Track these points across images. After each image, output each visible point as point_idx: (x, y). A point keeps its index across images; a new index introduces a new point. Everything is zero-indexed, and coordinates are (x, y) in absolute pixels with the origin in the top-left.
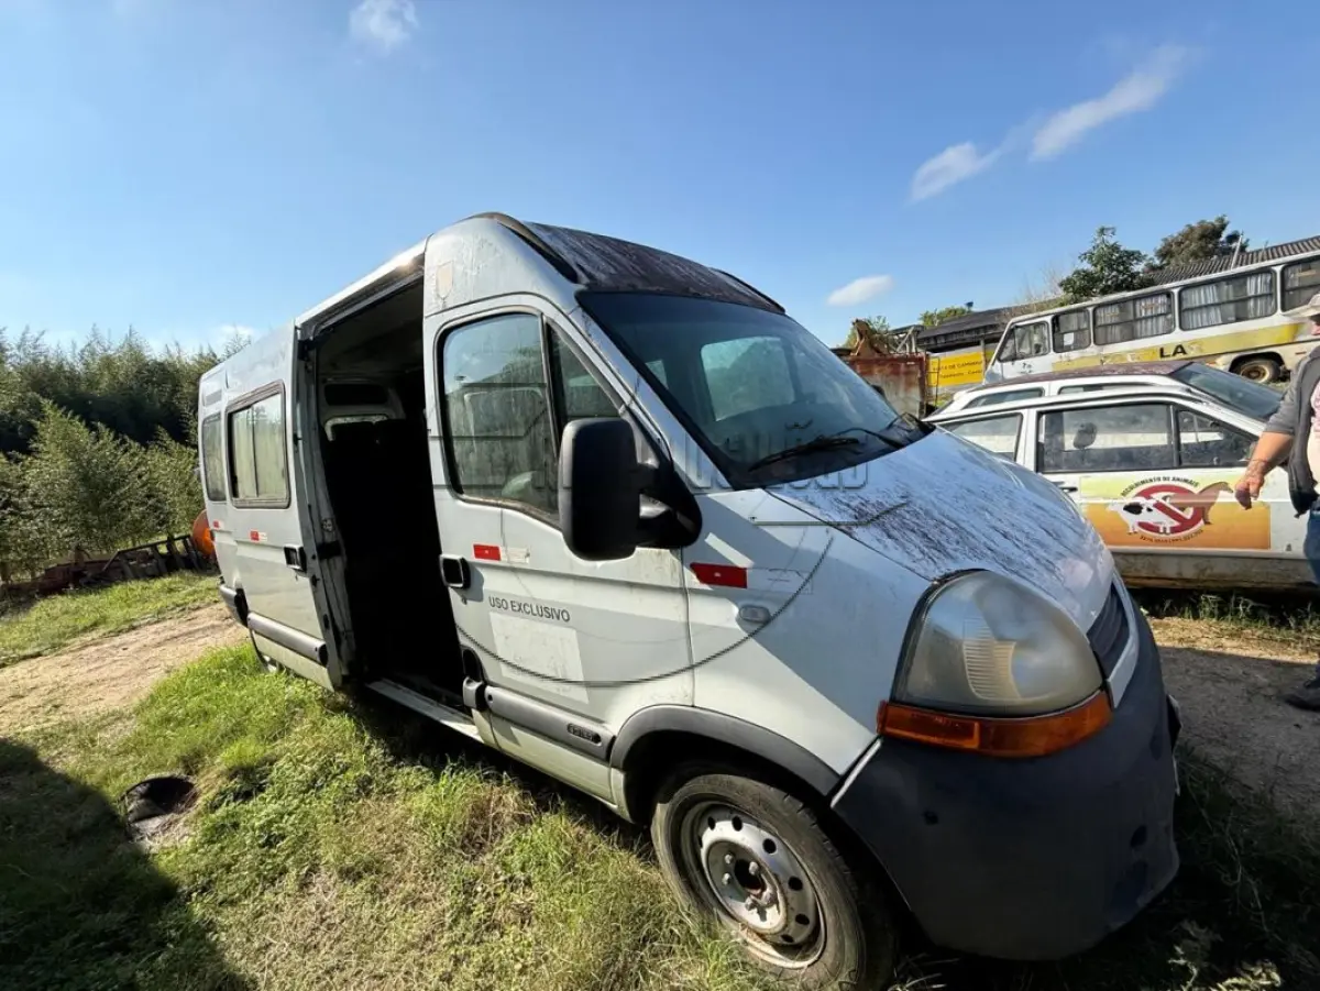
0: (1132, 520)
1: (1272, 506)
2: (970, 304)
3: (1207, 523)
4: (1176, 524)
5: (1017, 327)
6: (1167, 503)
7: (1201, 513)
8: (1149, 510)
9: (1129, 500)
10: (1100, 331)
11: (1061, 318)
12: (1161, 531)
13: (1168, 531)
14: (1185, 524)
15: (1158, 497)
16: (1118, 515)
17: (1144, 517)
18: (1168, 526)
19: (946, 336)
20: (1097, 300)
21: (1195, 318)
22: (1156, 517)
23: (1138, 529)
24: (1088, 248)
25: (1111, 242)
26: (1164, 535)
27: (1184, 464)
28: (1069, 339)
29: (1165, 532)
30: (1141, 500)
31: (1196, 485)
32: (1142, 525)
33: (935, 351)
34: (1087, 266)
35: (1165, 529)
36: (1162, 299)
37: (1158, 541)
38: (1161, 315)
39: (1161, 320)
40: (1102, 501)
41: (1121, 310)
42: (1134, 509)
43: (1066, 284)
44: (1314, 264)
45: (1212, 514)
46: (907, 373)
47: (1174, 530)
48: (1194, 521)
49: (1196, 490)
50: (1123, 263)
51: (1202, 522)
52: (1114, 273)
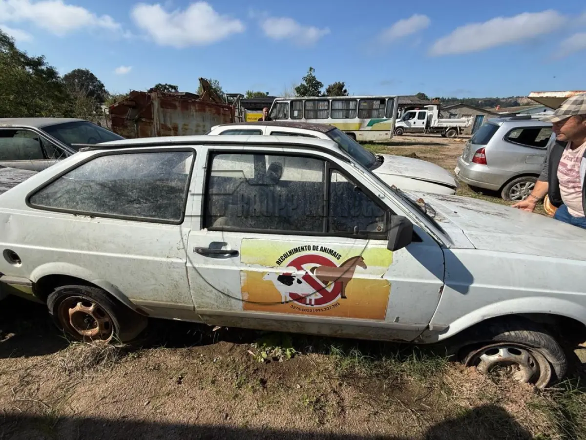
0: (284, 290)
1: (393, 285)
2: (268, 93)
3: (343, 297)
4: (319, 296)
5: (278, 103)
6: (313, 275)
7: (340, 286)
8: (299, 282)
9: (283, 270)
10: (306, 112)
11: (294, 103)
12: (308, 302)
13: (313, 303)
14: (327, 297)
15: (307, 267)
16: (273, 285)
17: (295, 288)
18: (313, 298)
19: (255, 103)
20: (306, 98)
21: (336, 114)
22: (304, 289)
23: (289, 299)
24: (306, 75)
25: (313, 75)
26: (309, 306)
27: (332, 231)
28: (296, 113)
29: (310, 304)
30: (293, 271)
31: (338, 257)
32: (292, 295)
33: (249, 109)
34: (305, 83)
35: (310, 300)
36: (326, 103)
37: (305, 311)
38: (325, 110)
39: (326, 112)
40: (261, 270)
41: (314, 104)
42: (286, 279)
43: (298, 90)
44: (367, 101)
45: (349, 289)
46: (224, 115)
47: (318, 302)
48: (333, 295)
49: (338, 263)
50: (316, 86)
51: (340, 296)
52: (313, 89)
